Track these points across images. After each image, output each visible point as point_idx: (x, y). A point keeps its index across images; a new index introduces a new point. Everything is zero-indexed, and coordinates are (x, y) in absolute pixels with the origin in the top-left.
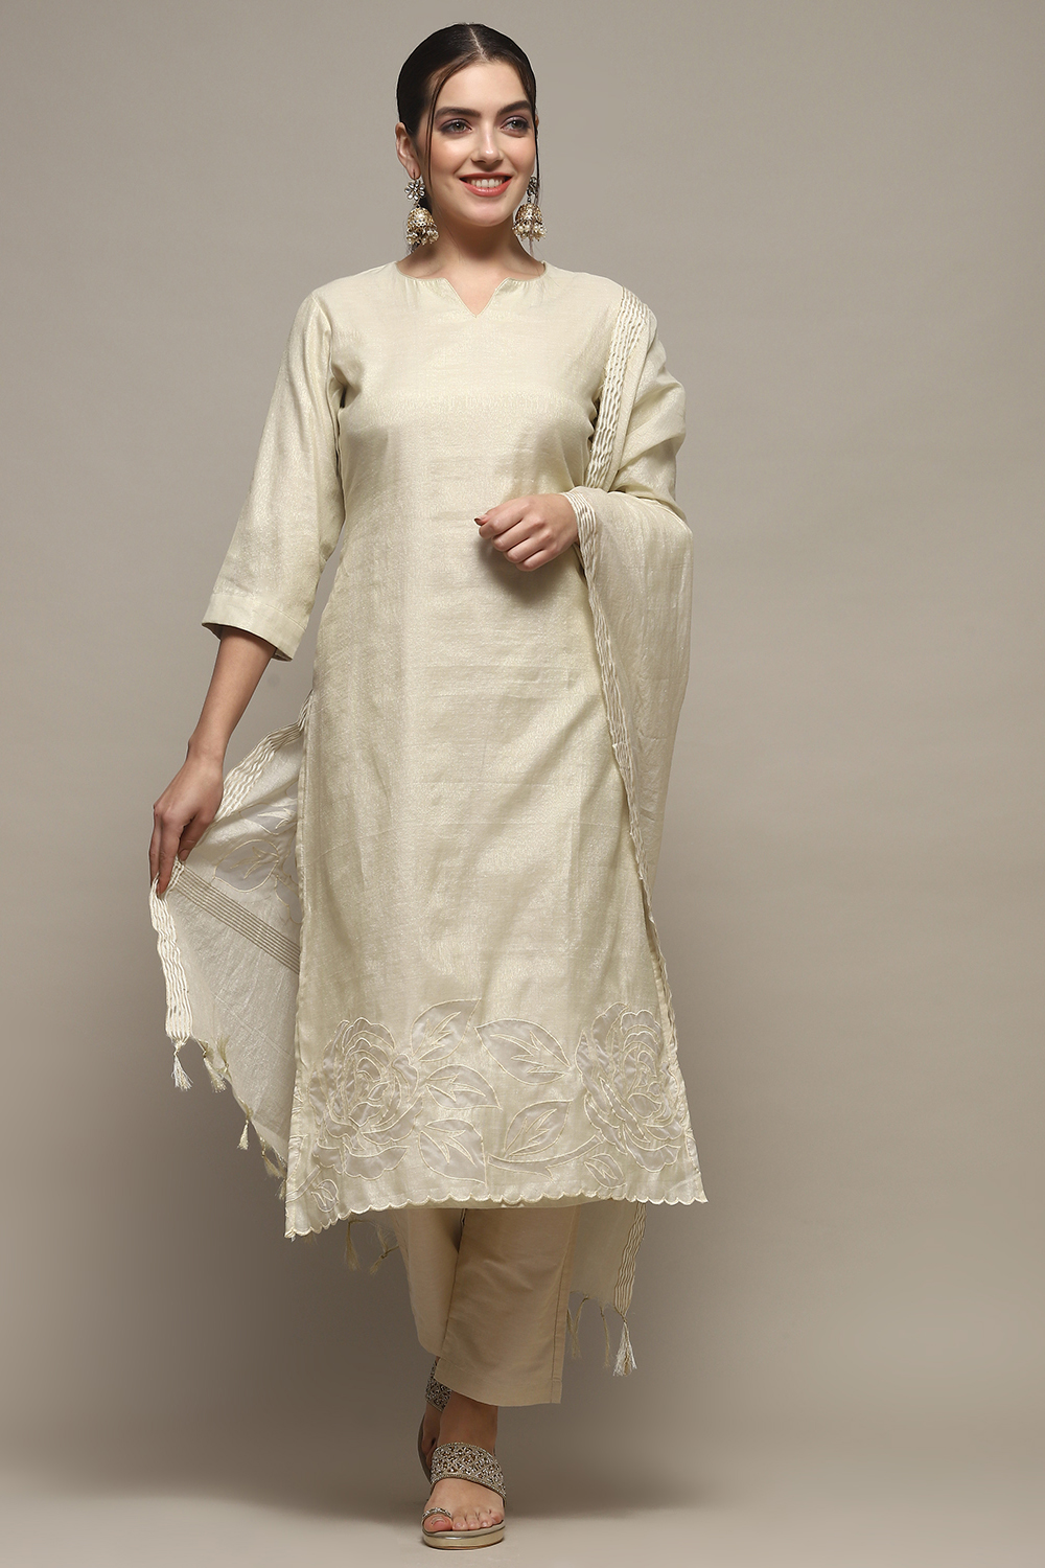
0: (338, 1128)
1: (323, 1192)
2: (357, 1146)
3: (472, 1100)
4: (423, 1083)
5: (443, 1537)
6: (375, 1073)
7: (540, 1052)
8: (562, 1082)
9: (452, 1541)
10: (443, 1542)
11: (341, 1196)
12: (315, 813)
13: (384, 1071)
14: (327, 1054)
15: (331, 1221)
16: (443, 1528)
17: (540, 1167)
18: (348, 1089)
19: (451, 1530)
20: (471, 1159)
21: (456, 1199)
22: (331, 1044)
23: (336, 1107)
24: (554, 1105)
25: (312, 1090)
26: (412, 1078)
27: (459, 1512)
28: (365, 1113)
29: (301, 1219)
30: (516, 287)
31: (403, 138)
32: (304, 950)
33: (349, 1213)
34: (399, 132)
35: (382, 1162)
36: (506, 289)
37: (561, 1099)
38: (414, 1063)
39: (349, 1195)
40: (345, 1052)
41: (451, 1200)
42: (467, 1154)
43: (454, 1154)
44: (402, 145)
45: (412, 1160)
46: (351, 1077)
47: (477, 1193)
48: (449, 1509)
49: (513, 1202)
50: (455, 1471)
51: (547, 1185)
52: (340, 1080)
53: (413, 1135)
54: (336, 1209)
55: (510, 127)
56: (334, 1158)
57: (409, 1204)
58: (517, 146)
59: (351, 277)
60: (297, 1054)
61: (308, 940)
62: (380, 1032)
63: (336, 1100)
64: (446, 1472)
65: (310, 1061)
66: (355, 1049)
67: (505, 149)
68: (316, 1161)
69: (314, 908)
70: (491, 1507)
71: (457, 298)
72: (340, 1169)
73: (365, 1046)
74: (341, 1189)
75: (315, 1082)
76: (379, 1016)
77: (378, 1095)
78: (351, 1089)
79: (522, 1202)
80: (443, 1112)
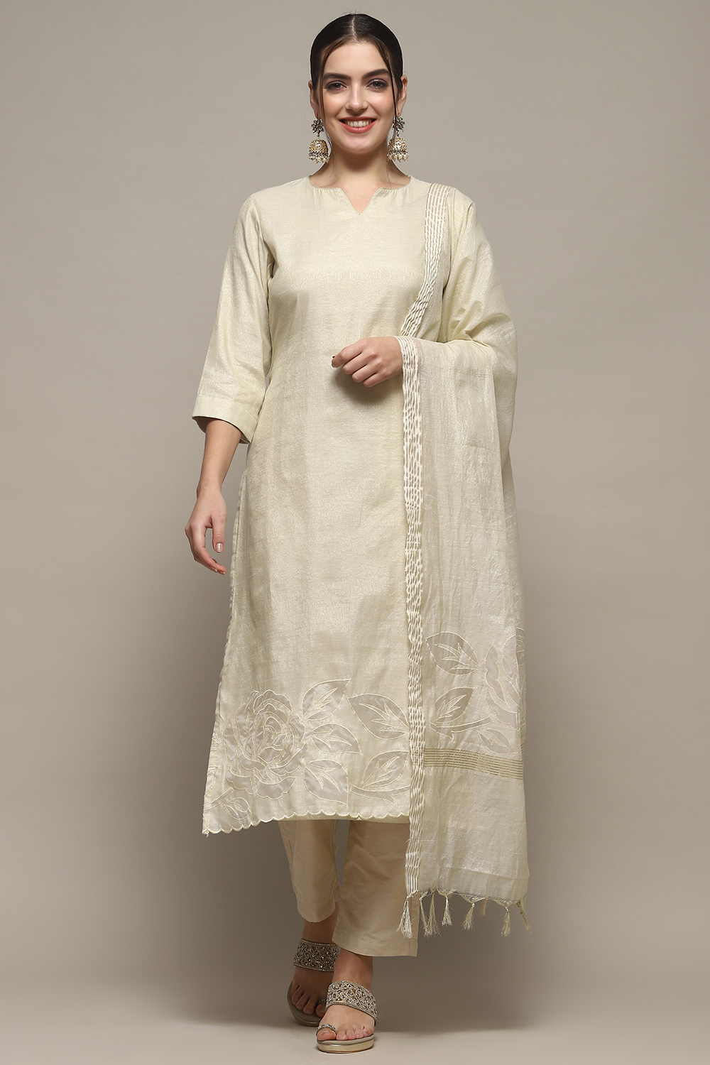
0: (249, 763)
1: (235, 806)
2: (266, 777)
3: (341, 749)
4: (308, 735)
5: (328, 1044)
6: (279, 728)
7: (391, 718)
8: (404, 739)
9: (336, 1047)
10: (328, 1048)
11: (253, 810)
12: (244, 550)
13: (284, 726)
14: (240, 713)
15: (242, 826)
16: (328, 1038)
17: (386, 796)
18: (258, 738)
19: (335, 1039)
20: (338, 788)
21: (326, 813)
22: (244, 707)
23: (248, 748)
24: (397, 753)
25: (227, 736)
26: (300, 730)
27: (341, 1028)
28: (271, 755)
29: (215, 822)
30: (388, 194)
32: (229, 642)
33: (259, 822)
35: (281, 787)
36: (380, 194)
37: (403, 750)
38: (303, 721)
39: (260, 810)
40: (256, 712)
41: (322, 814)
42: (335, 784)
43: (327, 783)
45: (298, 786)
46: (260, 729)
47: (340, 810)
48: (336, 1025)
49: (366, 818)
50: (341, 1000)
51: (391, 808)
52: (252, 731)
53: (299, 769)
54: (249, 818)
55: (372, 85)
56: (246, 783)
57: (295, 816)
58: (380, 99)
59: (278, 187)
60: (217, 711)
61: (233, 635)
62: (282, 700)
63: (248, 745)
64: (334, 1001)
65: (226, 716)
66: (264, 711)
67: (369, 101)
68: (229, 783)
69: (240, 613)
70: (364, 1025)
71: (348, 202)
72: (251, 791)
73: (271, 709)
74: (254, 805)
75: (229, 731)
76: (282, 689)
77: (279, 743)
78: (261, 738)
79: (373, 818)
80: (321, 755)
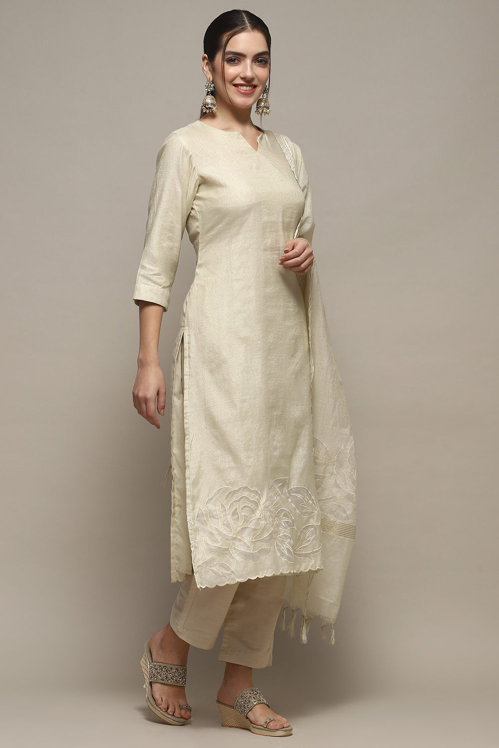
3: (288, 525)
4: (275, 517)
6: (253, 513)
7: (308, 502)
13: (257, 512)
17: (308, 556)
18: (233, 520)
22: (213, 498)
24: (312, 526)
25: (198, 519)
26: (272, 515)
28: (247, 532)
31: (206, 61)
34: (204, 59)
35: (259, 555)
37: (315, 524)
38: (272, 508)
40: (229, 501)
43: (288, 550)
44: (205, 65)
46: (235, 514)
52: (225, 515)
53: (273, 542)
54: (234, 577)
55: (259, 62)
56: (226, 552)
58: (261, 72)
66: (238, 501)
71: (247, 142)
72: (232, 557)
73: (247, 500)
75: (200, 515)
78: (236, 520)
80: (281, 531)
